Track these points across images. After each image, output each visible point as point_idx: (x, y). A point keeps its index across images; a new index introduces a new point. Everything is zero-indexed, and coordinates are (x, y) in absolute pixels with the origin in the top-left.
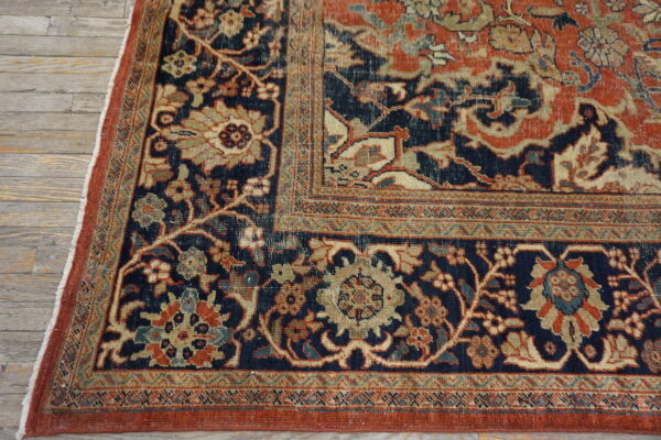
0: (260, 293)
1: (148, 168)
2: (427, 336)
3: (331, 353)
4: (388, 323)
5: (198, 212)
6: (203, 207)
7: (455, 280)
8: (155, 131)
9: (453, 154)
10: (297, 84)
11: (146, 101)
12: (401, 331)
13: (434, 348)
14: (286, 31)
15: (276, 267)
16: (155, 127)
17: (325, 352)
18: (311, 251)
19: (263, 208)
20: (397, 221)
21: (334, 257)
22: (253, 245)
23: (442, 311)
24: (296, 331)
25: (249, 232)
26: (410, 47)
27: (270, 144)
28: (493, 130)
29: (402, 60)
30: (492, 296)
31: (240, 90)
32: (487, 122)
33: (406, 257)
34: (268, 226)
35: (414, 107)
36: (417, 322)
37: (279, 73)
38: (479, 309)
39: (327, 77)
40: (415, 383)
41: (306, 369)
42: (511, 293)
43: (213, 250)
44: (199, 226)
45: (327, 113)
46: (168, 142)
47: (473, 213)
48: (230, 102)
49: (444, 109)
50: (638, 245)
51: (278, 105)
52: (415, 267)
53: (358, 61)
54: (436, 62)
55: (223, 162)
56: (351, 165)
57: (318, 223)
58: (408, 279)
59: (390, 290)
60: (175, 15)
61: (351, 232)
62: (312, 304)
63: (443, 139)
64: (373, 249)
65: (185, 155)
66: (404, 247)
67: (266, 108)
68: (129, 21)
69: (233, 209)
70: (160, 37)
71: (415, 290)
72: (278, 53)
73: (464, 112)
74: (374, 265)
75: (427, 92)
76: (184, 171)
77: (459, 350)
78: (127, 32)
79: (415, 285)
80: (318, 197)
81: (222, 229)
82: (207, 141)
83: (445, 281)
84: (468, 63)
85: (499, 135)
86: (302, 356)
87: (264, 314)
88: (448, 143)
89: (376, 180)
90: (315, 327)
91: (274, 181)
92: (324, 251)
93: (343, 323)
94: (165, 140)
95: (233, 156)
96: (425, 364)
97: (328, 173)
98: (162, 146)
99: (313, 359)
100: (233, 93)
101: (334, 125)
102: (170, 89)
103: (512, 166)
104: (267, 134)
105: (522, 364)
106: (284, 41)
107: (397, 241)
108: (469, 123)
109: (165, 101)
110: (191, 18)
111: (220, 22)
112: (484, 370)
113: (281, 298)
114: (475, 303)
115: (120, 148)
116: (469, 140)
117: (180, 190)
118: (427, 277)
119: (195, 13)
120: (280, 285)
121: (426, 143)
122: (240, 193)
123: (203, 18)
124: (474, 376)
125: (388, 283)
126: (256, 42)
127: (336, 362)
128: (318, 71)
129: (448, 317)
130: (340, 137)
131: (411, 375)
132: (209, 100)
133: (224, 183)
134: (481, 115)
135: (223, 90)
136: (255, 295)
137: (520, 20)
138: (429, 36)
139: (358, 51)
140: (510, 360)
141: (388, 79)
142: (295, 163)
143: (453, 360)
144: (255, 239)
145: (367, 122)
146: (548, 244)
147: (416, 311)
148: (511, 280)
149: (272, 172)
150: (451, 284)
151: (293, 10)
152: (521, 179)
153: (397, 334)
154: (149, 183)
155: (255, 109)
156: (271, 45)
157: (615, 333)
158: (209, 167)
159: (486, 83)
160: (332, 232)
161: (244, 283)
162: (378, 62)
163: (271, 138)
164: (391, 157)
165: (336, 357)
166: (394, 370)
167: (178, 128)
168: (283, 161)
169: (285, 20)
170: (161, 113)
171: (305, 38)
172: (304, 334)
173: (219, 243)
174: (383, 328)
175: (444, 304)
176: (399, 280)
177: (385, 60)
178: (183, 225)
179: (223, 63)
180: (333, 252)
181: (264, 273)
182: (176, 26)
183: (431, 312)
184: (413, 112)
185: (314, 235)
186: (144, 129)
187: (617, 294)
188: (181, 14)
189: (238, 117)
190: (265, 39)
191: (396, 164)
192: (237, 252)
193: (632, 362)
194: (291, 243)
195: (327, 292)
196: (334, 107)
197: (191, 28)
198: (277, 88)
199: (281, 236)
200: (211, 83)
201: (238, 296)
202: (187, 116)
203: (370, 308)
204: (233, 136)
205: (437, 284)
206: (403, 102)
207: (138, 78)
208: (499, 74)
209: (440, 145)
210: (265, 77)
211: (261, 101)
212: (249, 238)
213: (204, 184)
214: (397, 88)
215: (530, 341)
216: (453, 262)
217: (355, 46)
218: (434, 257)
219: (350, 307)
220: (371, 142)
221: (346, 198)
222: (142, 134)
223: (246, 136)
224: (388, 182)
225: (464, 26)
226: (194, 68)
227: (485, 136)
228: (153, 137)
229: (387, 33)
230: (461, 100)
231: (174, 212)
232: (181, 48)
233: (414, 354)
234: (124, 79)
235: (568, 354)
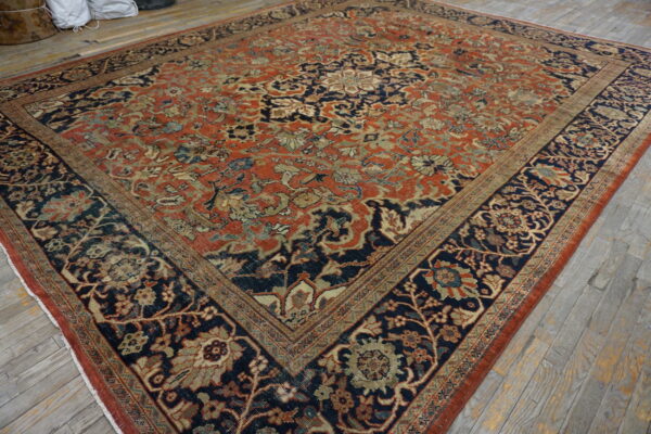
0: (323, 414)
1: (177, 416)
2: (422, 351)
3: (393, 404)
4: (399, 363)
5: (239, 410)
6: (239, 404)
7: (404, 316)
8: (157, 393)
9: (338, 265)
10: (222, 297)
11: (132, 380)
12: (409, 361)
13: (431, 353)
14: (185, 276)
15: (317, 393)
16: (155, 390)
17: (390, 408)
18: (325, 368)
19: (274, 372)
20: (349, 315)
21: (340, 359)
22: (291, 395)
23: (414, 334)
24: (364, 413)
25: (281, 391)
26: (263, 236)
27: (241, 337)
28: (343, 240)
29: (266, 245)
30: (425, 307)
31: (190, 325)
32: (337, 239)
33: (371, 326)
34: (288, 378)
35: (296, 259)
36: (411, 350)
37: (204, 299)
38: (427, 318)
39: (234, 281)
40: (443, 377)
41: (391, 426)
42: (431, 299)
43: (271, 420)
44: (247, 417)
45: (256, 297)
46: (175, 390)
47: (377, 281)
48: (192, 336)
49: (311, 250)
50: (449, 237)
51: (223, 315)
52: (380, 327)
53: (243, 262)
54: (283, 233)
55: (224, 370)
56: (296, 310)
57: (312, 352)
58: (384, 335)
59: (382, 348)
60: (100, 318)
61: (334, 340)
62: (356, 392)
63: (326, 262)
64: (353, 337)
65: (194, 388)
66: (365, 323)
67: (218, 322)
68: (68, 346)
69: (258, 388)
70: (103, 339)
71: (393, 337)
72: (193, 291)
73: (322, 243)
74: (362, 344)
75: (295, 249)
76: (204, 397)
77: (441, 343)
78: (73, 354)
79: (390, 334)
80: (297, 340)
81: (263, 404)
82: (200, 368)
83: (400, 320)
84: (299, 222)
85: (348, 240)
86: (382, 422)
87: (338, 423)
88: (330, 262)
89: (317, 306)
90: (370, 401)
91: (264, 353)
92: (331, 361)
93: (381, 384)
94: (171, 391)
95: (225, 362)
96: (436, 364)
97: (288, 323)
98: (173, 396)
99: (388, 417)
100: (188, 331)
101: (266, 300)
102: (142, 361)
103: (368, 249)
104: (233, 334)
105: (470, 321)
106: (189, 282)
107: (359, 324)
108: (329, 246)
109: (147, 370)
110: (115, 313)
111: (137, 301)
112: (460, 340)
113: (337, 405)
114: (423, 317)
115: (142, 423)
116: (338, 254)
117: (213, 409)
118: (390, 326)
119: (116, 308)
120: (329, 400)
121: (320, 271)
122: (252, 376)
123: (123, 307)
124: (460, 347)
125: (378, 346)
126: (173, 295)
127: (400, 406)
128: (227, 282)
129: (420, 334)
130: (275, 302)
131: (437, 374)
132: (177, 346)
133: (237, 380)
134: (330, 238)
135: (179, 335)
136: (322, 418)
137: (300, 189)
138: (267, 225)
139: (239, 257)
140: (464, 326)
141: (268, 258)
142: (266, 335)
143: (445, 350)
144: (288, 391)
145: (281, 285)
146: (420, 266)
147: (404, 345)
148: (424, 293)
149: (258, 350)
150: (404, 319)
151: (178, 264)
152: (378, 250)
153: (409, 364)
154: (187, 424)
155: (212, 327)
156: (184, 289)
157: (484, 276)
158: (217, 380)
159: (317, 225)
160: (324, 349)
161: (309, 418)
162: (254, 254)
163: (238, 334)
164: (311, 290)
165: (397, 404)
166: (428, 380)
167: (173, 377)
168: (258, 339)
169: (179, 272)
170: (151, 380)
171: (201, 272)
172: (370, 410)
173: (270, 413)
174: (400, 368)
175: (412, 330)
176: (381, 339)
177: (257, 251)
178: (237, 425)
179: (164, 321)
180: (336, 358)
181: (314, 402)
182: (108, 325)
183: (411, 339)
184: (299, 262)
185: (317, 359)
186: (148, 397)
187: (466, 261)
188: (105, 315)
189: (206, 340)
190: (177, 289)
191: (317, 291)
192: (287, 407)
193: (502, 281)
194: (310, 374)
195: (356, 378)
196: (256, 292)
197: (121, 318)
198: (212, 308)
199: (301, 376)
200: (167, 337)
201: (314, 429)
202: (171, 366)
203: (384, 365)
204: (214, 352)
205: (398, 325)
206: (289, 262)
207: (111, 373)
208: (318, 217)
209: (328, 266)
210: (199, 307)
211: (210, 321)
212: (284, 393)
213: (225, 392)
214: (278, 258)
215: (461, 310)
216: (393, 309)
217: (234, 256)
218: (383, 315)
219: (375, 375)
220: (294, 292)
221: (312, 328)
222: (150, 401)
223: (222, 346)
224: (324, 302)
225: (278, 209)
226: (147, 337)
227: (343, 246)
228: (160, 396)
229: (244, 238)
230: (314, 240)
231: (223, 424)
232: (125, 333)
233: (427, 365)
234: (101, 381)
235: (480, 301)
